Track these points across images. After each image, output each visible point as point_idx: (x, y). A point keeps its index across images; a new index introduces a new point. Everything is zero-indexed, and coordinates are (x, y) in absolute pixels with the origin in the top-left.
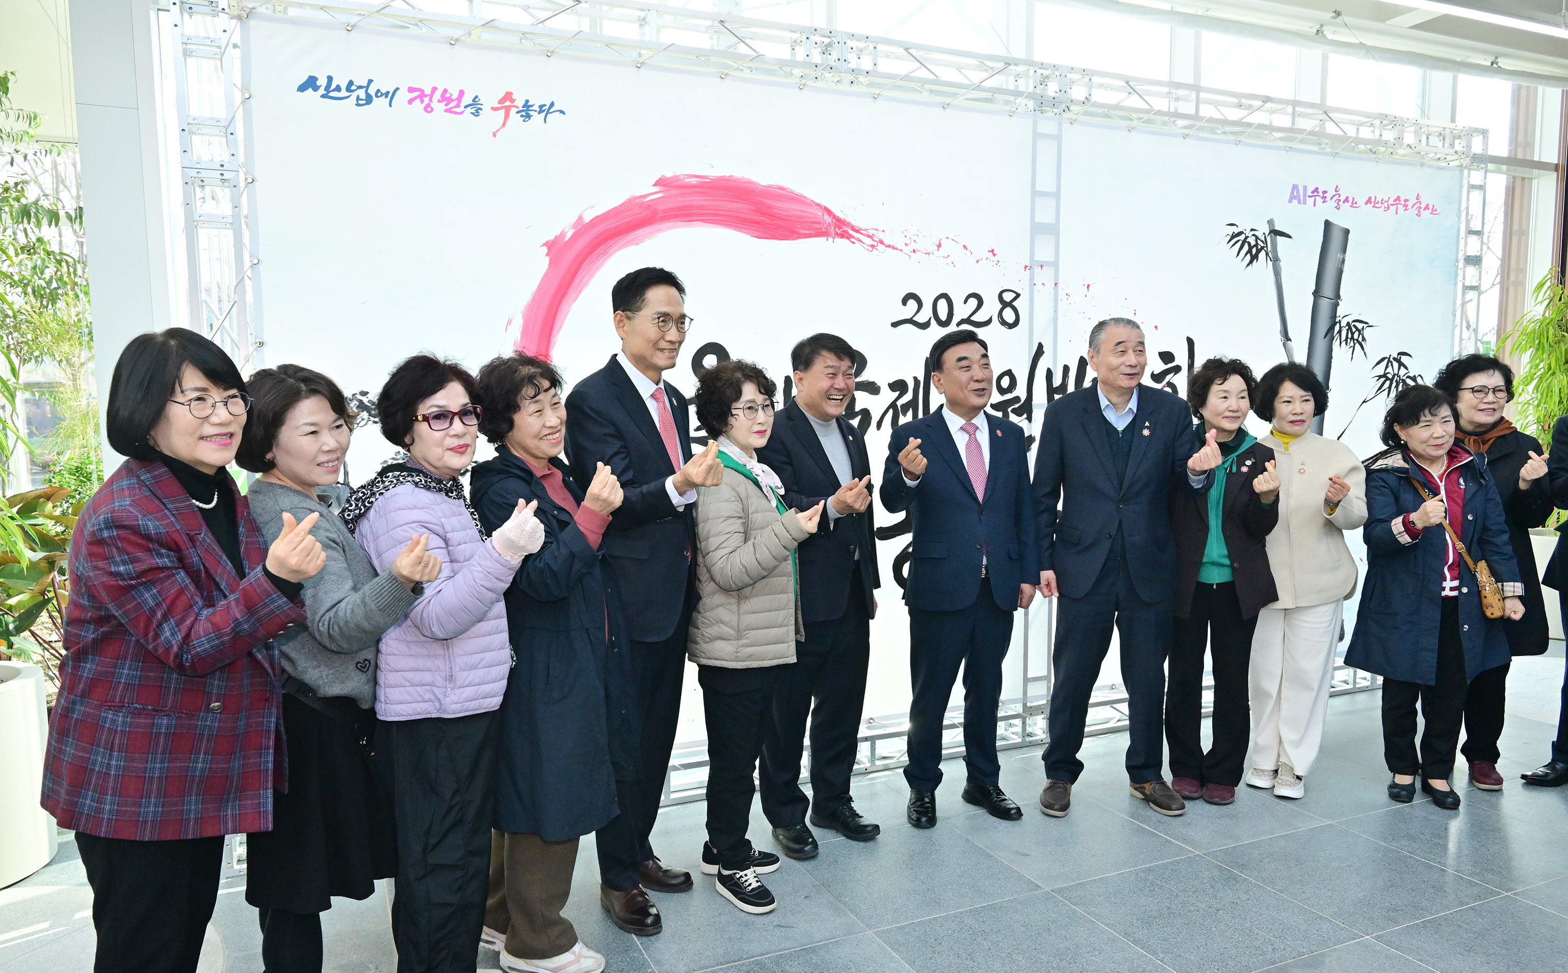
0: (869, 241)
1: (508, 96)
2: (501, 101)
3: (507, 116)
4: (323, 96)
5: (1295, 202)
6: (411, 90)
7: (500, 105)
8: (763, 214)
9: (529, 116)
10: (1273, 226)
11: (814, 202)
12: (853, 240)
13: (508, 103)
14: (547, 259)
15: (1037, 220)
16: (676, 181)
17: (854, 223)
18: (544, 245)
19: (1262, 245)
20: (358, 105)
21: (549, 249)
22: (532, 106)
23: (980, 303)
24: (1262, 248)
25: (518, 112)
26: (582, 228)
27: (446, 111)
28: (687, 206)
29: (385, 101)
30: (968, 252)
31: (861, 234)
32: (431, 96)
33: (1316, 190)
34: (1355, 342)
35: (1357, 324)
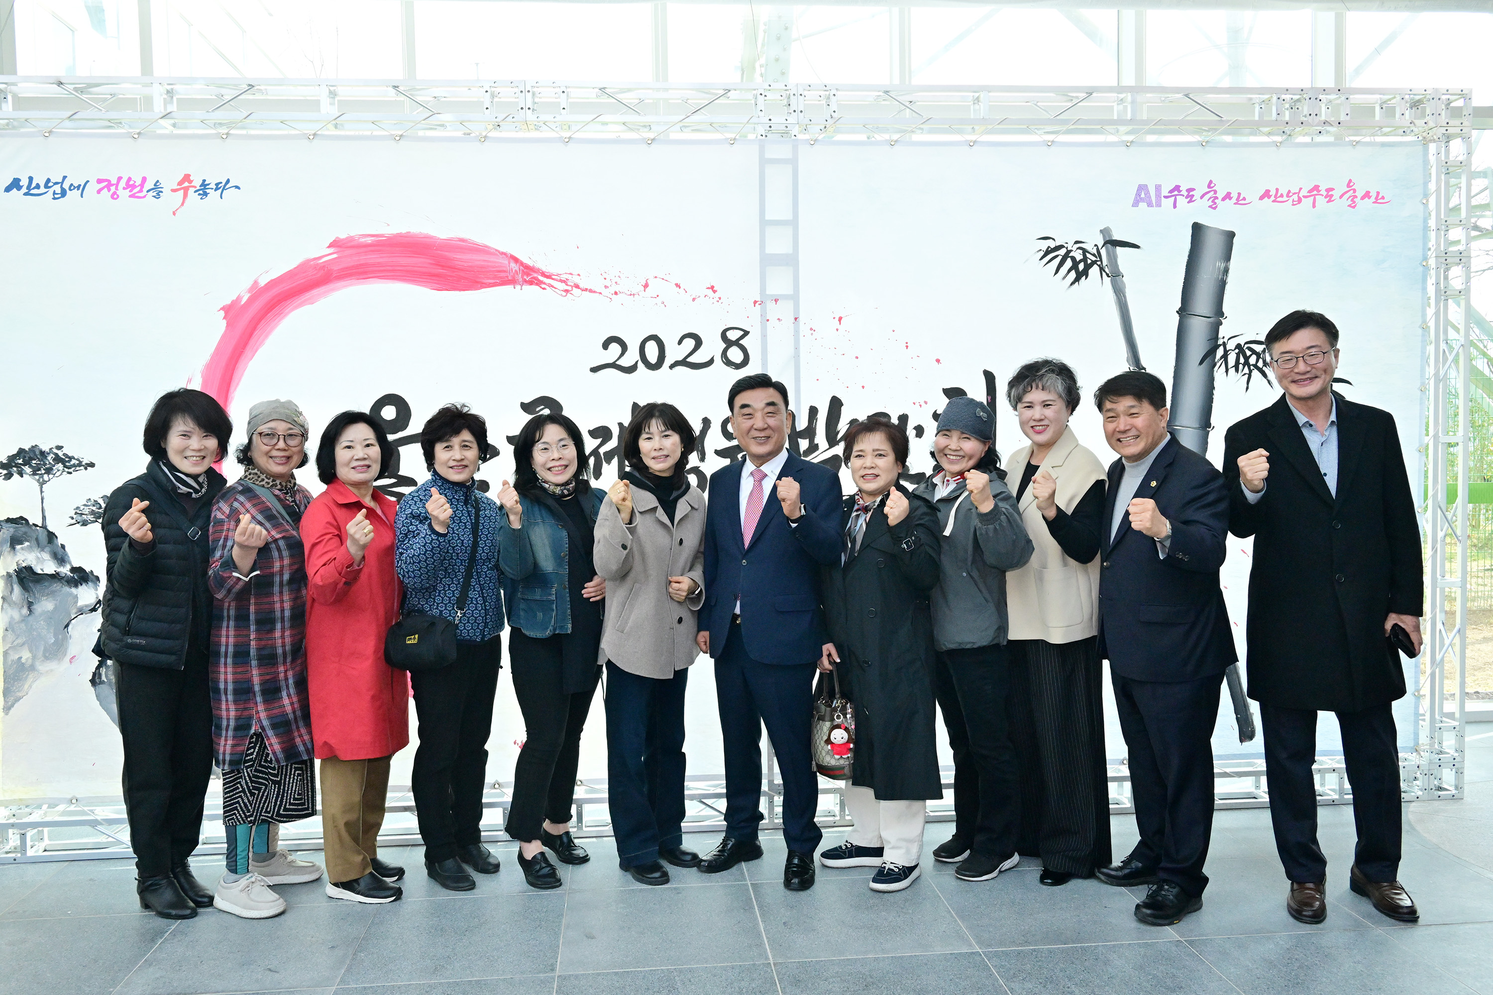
0: (562, 286)
1: (187, 178)
2: (180, 183)
3: (185, 196)
4: (25, 194)
5: (1143, 205)
6: (100, 181)
7: (179, 187)
8: (443, 267)
9: (206, 194)
10: (1110, 235)
11: (499, 251)
12: (543, 286)
13: (186, 184)
14: (225, 322)
15: (767, 251)
16: (351, 241)
17: (544, 269)
18: (222, 309)
19: (1094, 259)
20: (54, 199)
21: (226, 313)
22: (209, 184)
23: (699, 342)
24: (1094, 263)
25: (195, 192)
26: (257, 292)
27: (130, 196)
28: (361, 265)
29: (78, 193)
30: (681, 290)
31: (553, 279)
32: (117, 185)
33: (1177, 188)
34: (1252, 367)
35: (1253, 346)
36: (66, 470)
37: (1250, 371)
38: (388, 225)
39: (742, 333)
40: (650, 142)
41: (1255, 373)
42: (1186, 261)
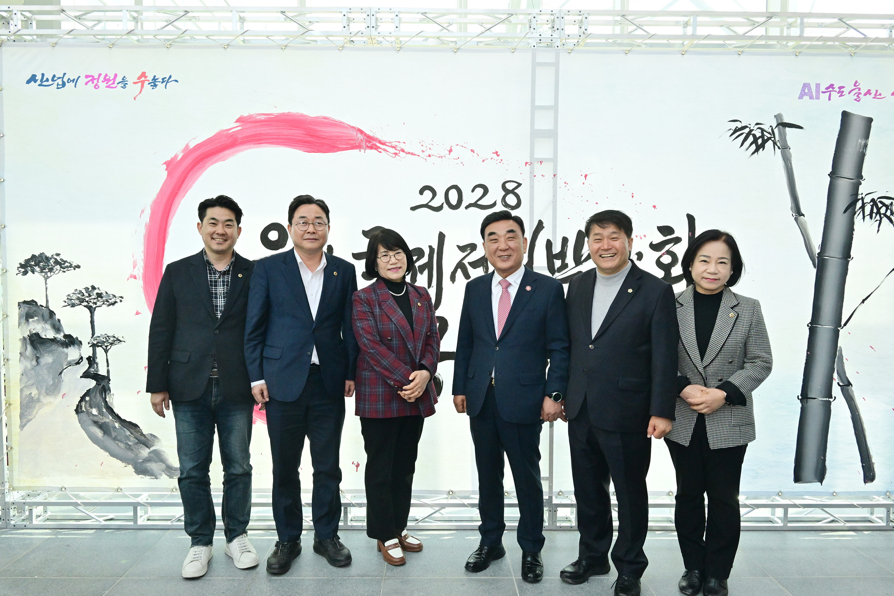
0: (393, 150)
1: (143, 75)
2: (139, 78)
3: (142, 86)
4: (39, 85)
5: (806, 98)
6: (87, 77)
7: (138, 81)
8: (312, 136)
9: (156, 86)
10: (782, 119)
11: (350, 126)
13: (143, 79)
14: (166, 172)
15: (536, 128)
16: (251, 118)
17: (380, 139)
18: (164, 163)
19: (769, 136)
20: (58, 88)
21: (167, 166)
22: (158, 79)
23: (486, 191)
24: (769, 139)
25: (149, 84)
26: (188, 152)
27: (106, 87)
28: (257, 134)
29: (73, 84)
30: (475, 154)
31: (386, 145)
32: (98, 79)
33: (832, 86)
34: (882, 216)
35: (884, 200)
36: (62, 270)
37: (881, 218)
38: (276, 107)
39: (517, 184)
40: (455, 51)
41: (885, 220)
42: (837, 138)
